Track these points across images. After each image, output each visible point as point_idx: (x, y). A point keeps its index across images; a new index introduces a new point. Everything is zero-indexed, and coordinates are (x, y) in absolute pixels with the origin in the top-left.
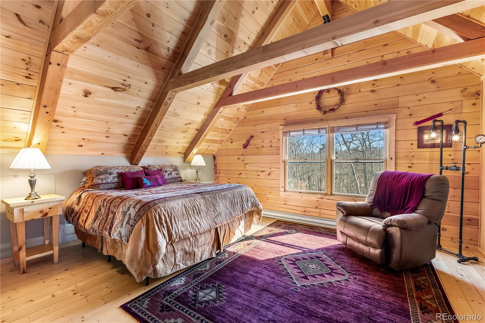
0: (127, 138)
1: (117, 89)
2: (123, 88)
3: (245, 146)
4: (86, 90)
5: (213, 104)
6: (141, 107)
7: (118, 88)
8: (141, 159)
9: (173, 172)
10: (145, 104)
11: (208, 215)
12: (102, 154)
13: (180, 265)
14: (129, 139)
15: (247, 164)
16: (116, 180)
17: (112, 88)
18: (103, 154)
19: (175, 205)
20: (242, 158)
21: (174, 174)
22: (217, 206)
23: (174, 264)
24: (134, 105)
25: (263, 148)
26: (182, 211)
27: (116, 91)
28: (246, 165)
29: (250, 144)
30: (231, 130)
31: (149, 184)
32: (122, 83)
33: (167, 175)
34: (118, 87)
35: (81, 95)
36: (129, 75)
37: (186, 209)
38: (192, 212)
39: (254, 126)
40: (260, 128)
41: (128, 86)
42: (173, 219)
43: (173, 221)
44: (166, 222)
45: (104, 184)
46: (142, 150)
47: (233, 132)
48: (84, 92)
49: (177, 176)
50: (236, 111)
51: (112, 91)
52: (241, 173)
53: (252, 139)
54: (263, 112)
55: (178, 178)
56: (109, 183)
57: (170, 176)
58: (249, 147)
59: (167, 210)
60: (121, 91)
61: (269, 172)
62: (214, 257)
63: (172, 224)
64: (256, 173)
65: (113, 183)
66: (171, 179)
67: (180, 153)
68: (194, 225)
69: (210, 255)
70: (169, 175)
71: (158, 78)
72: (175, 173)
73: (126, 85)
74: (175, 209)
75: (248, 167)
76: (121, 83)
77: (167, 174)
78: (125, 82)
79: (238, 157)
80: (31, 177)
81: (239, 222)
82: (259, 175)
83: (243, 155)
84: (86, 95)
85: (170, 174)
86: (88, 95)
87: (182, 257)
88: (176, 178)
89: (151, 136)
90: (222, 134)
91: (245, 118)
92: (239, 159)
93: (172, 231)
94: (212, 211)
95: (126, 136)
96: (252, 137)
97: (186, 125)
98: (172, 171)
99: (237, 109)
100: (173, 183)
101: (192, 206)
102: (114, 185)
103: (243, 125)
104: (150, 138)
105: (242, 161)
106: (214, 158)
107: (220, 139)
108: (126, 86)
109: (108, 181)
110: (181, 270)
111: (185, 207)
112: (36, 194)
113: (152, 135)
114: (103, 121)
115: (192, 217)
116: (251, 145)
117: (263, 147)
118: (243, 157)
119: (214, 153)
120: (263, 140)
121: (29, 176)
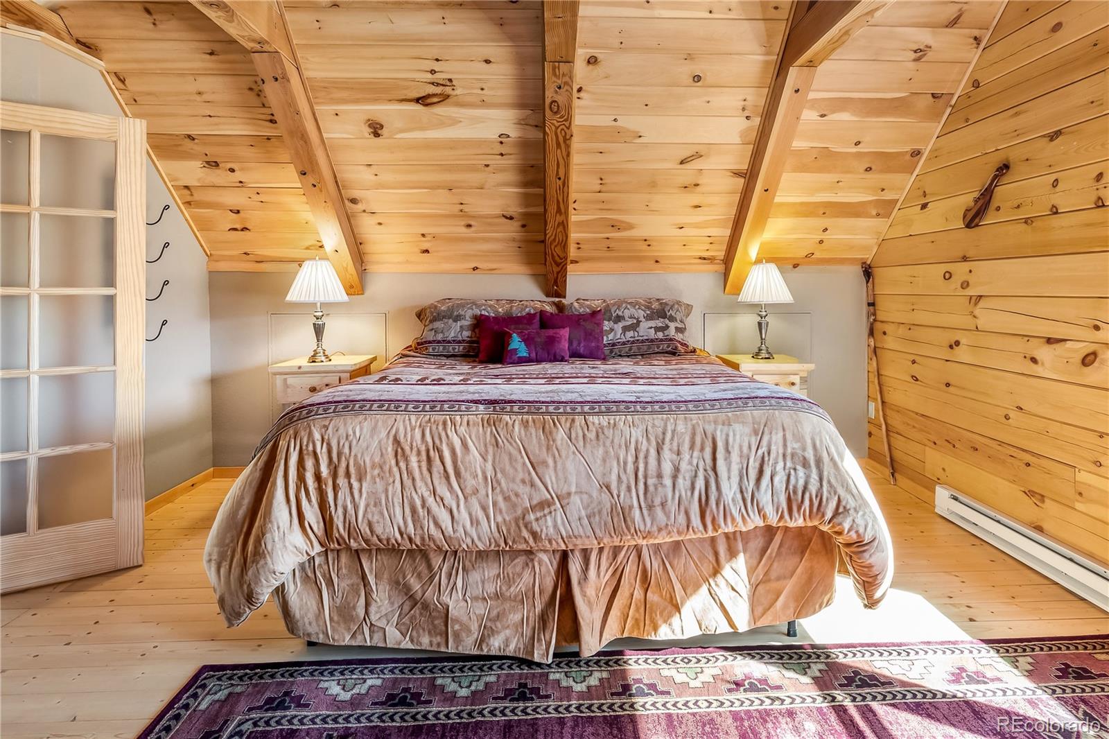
0: (515, 225)
1: (429, 101)
2: (440, 94)
3: (973, 218)
4: (369, 120)
5: (767, 63)
6: (511, 136)
7: (429, 96)
8: (565, 281)
9: (647, 320)
10: (515, 121)
11: (498, 490)
12: (474, 269)
13: (385, 629)
14: (523, 226)
15: (982, 304)
16: (466, 334)
17: (417, 100)
18: (477, 268)
19: (361, 429)
20: (960, 270)
21: (647, 329)
22: (547, 466)
23: (364, 619)
24: (492, 133)
25: (1056, 221)
26: (382, 455)
27: (427, 105)
28: (976, 304)
29: (994, 204)
30: (917, 153)
31: (523, 351)
32: (432, 81)
33: (621, 331)
34: (426, 93)
35: (367, 135)
36: (435, 53)
37: (399, 450)
38: (424, 464)
39: (1017, 114)
40: (1042, 115)
41: (448, 83)
42: (341, 471)
43: (342, 481)
44: (318, 477)
45: (439, 342)
46: (555, 254)
47: (929, 159)
48: (370, 126)
49: (660, 335)
50: (912, 65)
51: (418, 107)
52: (957, 343)
53: (1005, 179)
54: (1057, 27)
55: (661, 340)
56: (449, 342)
57: (630, 334)
58: (989, 219)
59: (329, 439)
60: (439, 102)
61: (1087, 348)
62: (537, 658)
63: (337, 489)
64: (1019, 345)
65: (459, 342)
66: (633, 342)
67: (705, 259)
68: (421, 514)
69: (526, 647)
70: (625, 329)
71: (512, 38)
72: (652, 323)
73: (441, 83)
74: (354, 442)
75: (986, 318)
76: (429, 81)
77: (619, 327)
78: (437, 76)
79: (944, 268)
80: (317, 319)
81: (711, 558)
82: (1034, 360)
83: (965, 259)
84: (375, 131)
85: (634, 327)
86: (380, 132)
87: (396, 605)
88: (652, 341)
89: (559, 211)
90: (869, 175)
91: (976, 84)
92: (948, 276)
93: (333, 508)
94: (518, 480)
95: (511, 218)
96: (1004, 168)
97: (682, 163)
98: (642, 319)
99: (914, 56)
100: (642, 355)
101: (427, 446)
102: (461, 348)
103: (967, 120)
104: (560, 219)
105: (959, 286)
106: (868, 272)
107: (871, 198)
108: (443, 85)
109: (447, 337)
110: (386, 649)
111: (396, 441)
112: (324, 353)
113: (563, 211)
114: (439, 187)
115: (419, 483)
116: (998, 209)
117: (1055, 211)
118: (965, 266)
119: (868, 257)
120: (1053, 177)
121: (315, 316)
